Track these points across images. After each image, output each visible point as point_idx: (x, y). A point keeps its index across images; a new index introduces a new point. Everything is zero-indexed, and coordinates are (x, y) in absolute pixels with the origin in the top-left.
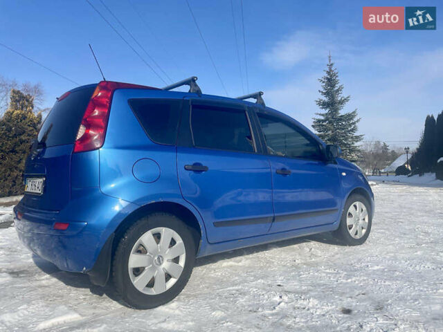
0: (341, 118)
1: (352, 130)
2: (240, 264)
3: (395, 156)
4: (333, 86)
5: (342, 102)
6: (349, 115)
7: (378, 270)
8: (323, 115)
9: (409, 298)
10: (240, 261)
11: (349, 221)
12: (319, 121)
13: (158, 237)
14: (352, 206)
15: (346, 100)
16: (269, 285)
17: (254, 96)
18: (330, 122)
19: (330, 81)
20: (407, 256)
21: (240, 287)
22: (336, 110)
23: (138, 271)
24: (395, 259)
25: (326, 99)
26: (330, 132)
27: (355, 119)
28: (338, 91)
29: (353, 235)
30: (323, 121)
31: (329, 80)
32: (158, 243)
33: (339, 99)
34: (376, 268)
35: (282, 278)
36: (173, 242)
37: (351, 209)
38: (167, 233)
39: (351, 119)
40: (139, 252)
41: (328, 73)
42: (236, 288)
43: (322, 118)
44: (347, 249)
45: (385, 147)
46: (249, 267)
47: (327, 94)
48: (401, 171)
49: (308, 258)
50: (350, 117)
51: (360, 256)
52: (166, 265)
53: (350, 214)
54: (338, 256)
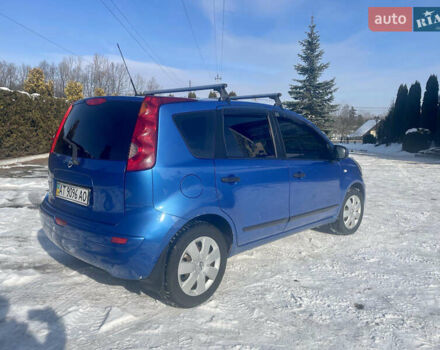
0: (319, 86)
1: (329, 100)
2: (253, 257)
3: (361, 121)
4: (313, 50)
5: (321, 68)
6: (327, 83)
7: (374, 263)
8: (301, 82)
9: (407, 293)
10: (252, 254)
11: (346, 214)
12: (296, 88)
13: (199, 245)
14: (349, 200)
15: (326, 66)
16: (287, 281)
17: (273, 97)
18: (307, 90)
19: (311, 45)
20: (395, 247)
21: (263, 283)
22: (315, 78)
23: (184, 277)
24: (386, 250)
25: (304, 64)
26: (306, 100)
27: (332, 89)
28: (318, 56)
29: (347, 226)
30: (300, 88)
31: (310, 43)
32: (200, 250)
33: (318, 65)
34: (372, 260)
35: (295, 273)
36: (211, 249)
37: (348, 203)
38: (206, 241)
39: (330, 88)
40: (185, 260)
41: (310, 35)
42: (260, 284)
43: (300, 85)
44: (343, 239)
45: (353, 111)
46: (263, 261)
47: (306, 58)
48: (368, 139)
49: (310, 250)
50: (328, 85)
51: (355, 247)
52: (206, 269)
53: (347, 207)
54: (336, 247)
